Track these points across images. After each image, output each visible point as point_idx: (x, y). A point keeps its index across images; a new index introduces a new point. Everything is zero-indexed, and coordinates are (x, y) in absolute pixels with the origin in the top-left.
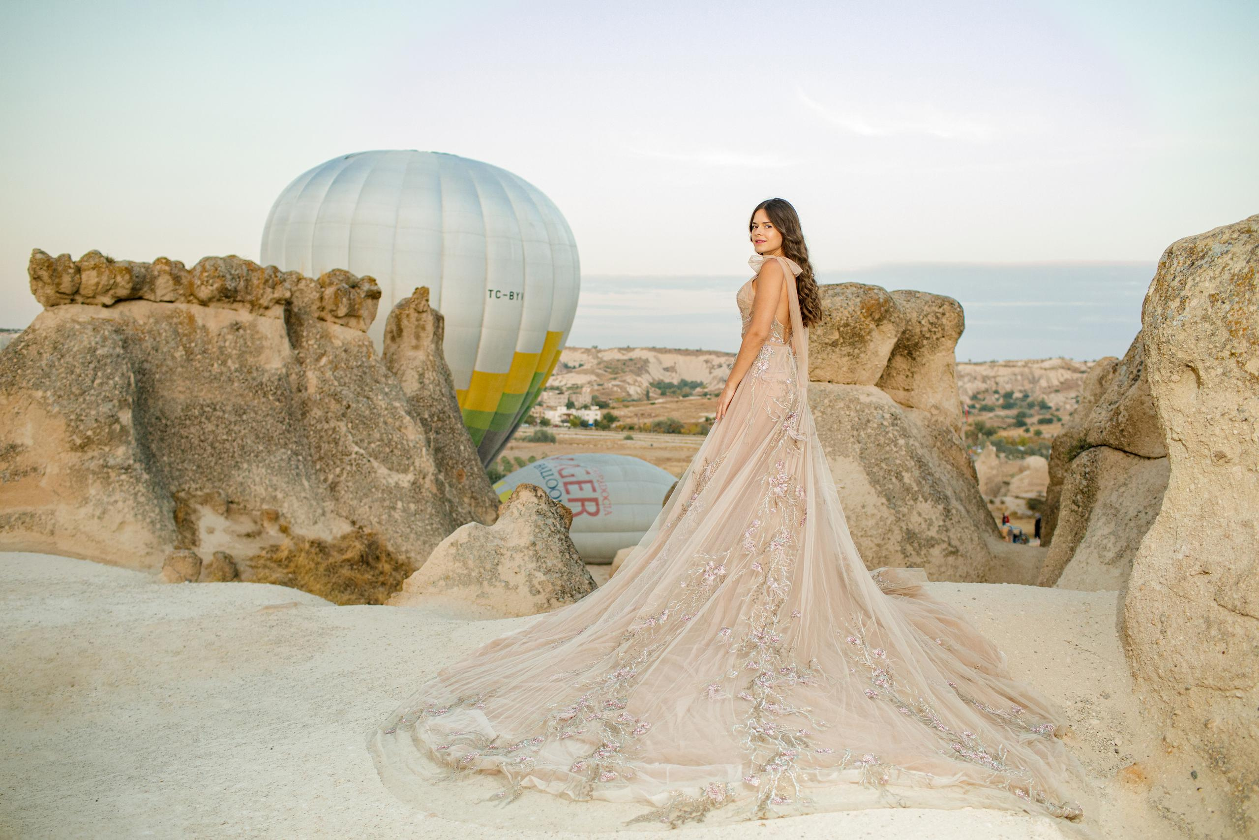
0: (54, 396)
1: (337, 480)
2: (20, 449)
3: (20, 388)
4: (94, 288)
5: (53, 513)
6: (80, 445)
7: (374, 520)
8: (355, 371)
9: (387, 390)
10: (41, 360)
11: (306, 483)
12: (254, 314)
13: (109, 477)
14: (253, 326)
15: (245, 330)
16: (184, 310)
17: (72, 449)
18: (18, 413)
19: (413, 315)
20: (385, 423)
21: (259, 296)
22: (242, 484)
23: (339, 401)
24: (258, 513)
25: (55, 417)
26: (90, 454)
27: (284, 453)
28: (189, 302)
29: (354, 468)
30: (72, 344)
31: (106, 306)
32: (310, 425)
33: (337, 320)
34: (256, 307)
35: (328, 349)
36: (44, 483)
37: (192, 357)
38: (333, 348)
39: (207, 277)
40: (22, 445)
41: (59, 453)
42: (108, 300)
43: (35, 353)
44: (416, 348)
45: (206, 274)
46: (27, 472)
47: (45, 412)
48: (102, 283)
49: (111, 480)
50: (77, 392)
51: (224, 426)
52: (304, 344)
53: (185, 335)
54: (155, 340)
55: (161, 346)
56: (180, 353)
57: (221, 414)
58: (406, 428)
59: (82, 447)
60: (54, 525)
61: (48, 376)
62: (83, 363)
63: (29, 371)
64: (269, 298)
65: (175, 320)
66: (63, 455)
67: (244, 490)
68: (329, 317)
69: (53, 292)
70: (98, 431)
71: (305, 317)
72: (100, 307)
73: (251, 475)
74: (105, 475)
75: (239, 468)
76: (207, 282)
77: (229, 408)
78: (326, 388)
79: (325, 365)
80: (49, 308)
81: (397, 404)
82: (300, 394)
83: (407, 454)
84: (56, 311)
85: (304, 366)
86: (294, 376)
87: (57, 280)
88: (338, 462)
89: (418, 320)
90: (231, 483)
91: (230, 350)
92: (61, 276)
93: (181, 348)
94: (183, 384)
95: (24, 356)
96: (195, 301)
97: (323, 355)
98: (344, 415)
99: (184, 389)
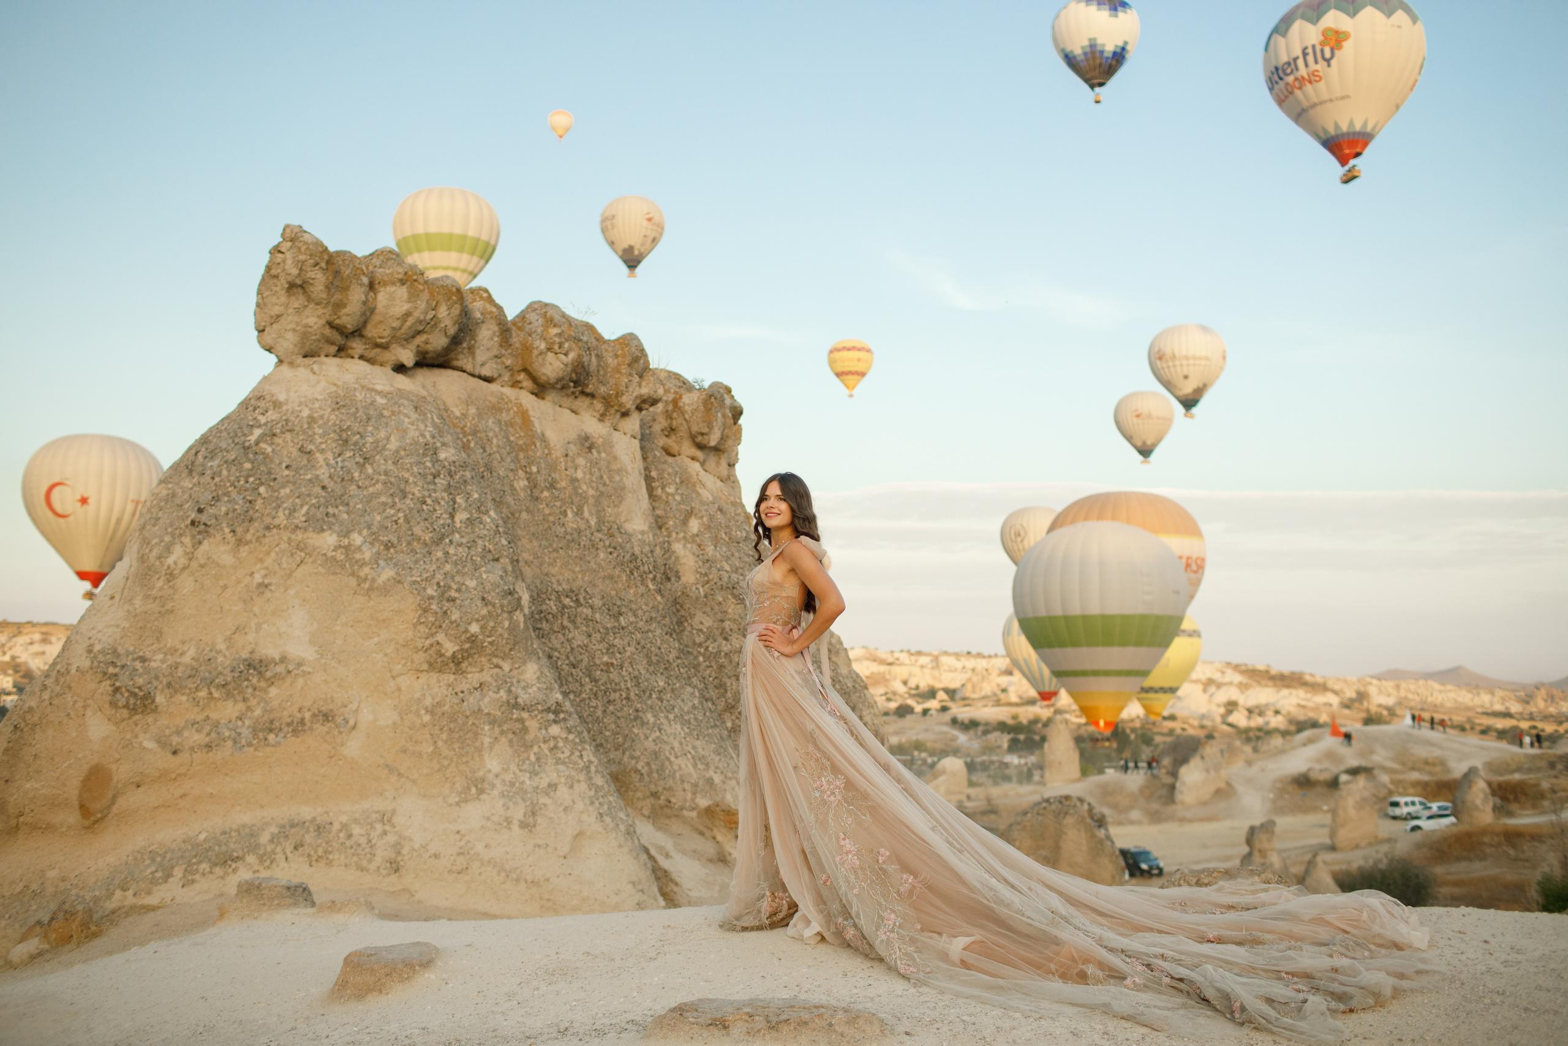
0: (372, 544)
2: (280, 669)
3: (268, 528)
4: (396, 324)
5: (386, 818)
6: (454, 656)
10: (312, 465)
12: (608, 423)
13: (525, 730)
14: (608, 445)
15: (599, 452)
16: (513, 398)
17: (431, 665)
18: (264, 586)
21: (623, 388)
22: (656, 754)
24: (694, 814)
25: (385, 590)
26: (474, 678)
28: (515, 384)
30: (382, 434)
31: (400, 368)
32: (694, 643)
33: (699, 454)
34: (612, 411)
35: (696, 504)
36: (353, 747)
37: (536, 493)
38: (702, 503)
39: (559, 335)
40: (283, 659)
41: (393, 678)
42: (407, 357)
43: (295, 452)
45: (554, 331)
46: (302, 722)
47: (353, 582)
48: (417, 314)
49: (529, 737)
50: (427, 537)
51: (598, 636)
53: (521, 449)
54: (485, 451)
55: (495, 463)
56: (521, 484)
57: (589, 612)
59: (457, 662)
60: (397, 847)
61: (342, 500)
62: (423, 476)
63: (287, 490)
64: (635, 394)
65: (505, 416)
66: (404, 681)
67: (662, 769)
68: (688, 449)
69: (323, 321)
70: (492, 624)
72: (388, 370)
73: (665, 738)
74: (518, 725)
75: (643, 724)
76: (561, 345)
77: (597, 602)
78: (713, 574)
79: (699, 535)
80: (300, 360)
82: (669, 585)
84: (316, 367)
85: (667, 532)
87: (338, 296)
90: (638, 753)
91: (584, 487)
92: (347, 289)
93: (521, 473)
94: (529, 546)
95: (266, 456)
96: (527, 383)
97: (690, 514)
99: (531, 558)
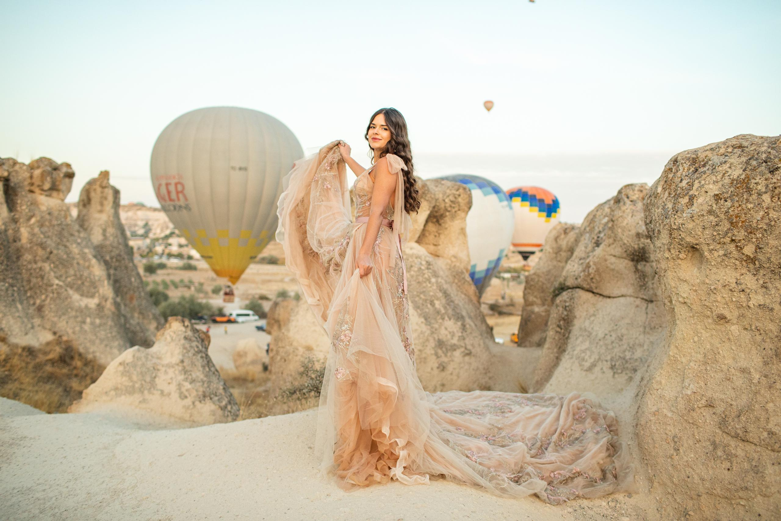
1: (43, 303)
7: (70, 331)
8: (56, 228)
9: (79, 241)
11: (19, 306)
19: (99, 190)
20: (78, 264)
23: (44, 248)
27: (3, 286)
29: (55, 295)
32: (23, 265)
33: (42, 192)
35: (37, 212)
38: (40, 212)
44: (101, 211)
52: (19, 209)
58: (93, 267)
68: (37, 190)
71: (19, 190)
78: (35, 239)
79: (33, 224)
81: (86, 251)
82: (15, 244)
83: (94, 285)
85: (18, 224)
86: (10, 232)
88: (43, 291)
89: (102, 193)
97: (32, 216)
98: (48, 258)
